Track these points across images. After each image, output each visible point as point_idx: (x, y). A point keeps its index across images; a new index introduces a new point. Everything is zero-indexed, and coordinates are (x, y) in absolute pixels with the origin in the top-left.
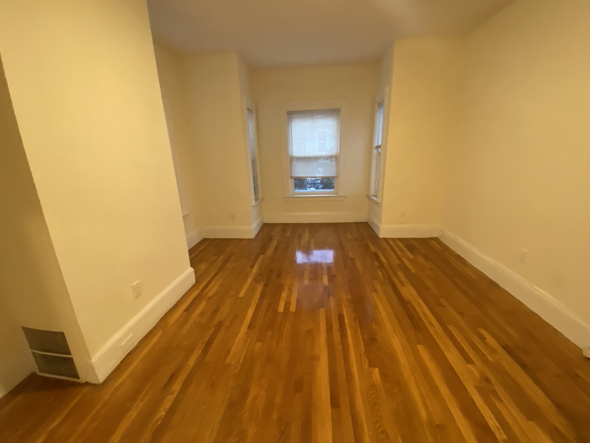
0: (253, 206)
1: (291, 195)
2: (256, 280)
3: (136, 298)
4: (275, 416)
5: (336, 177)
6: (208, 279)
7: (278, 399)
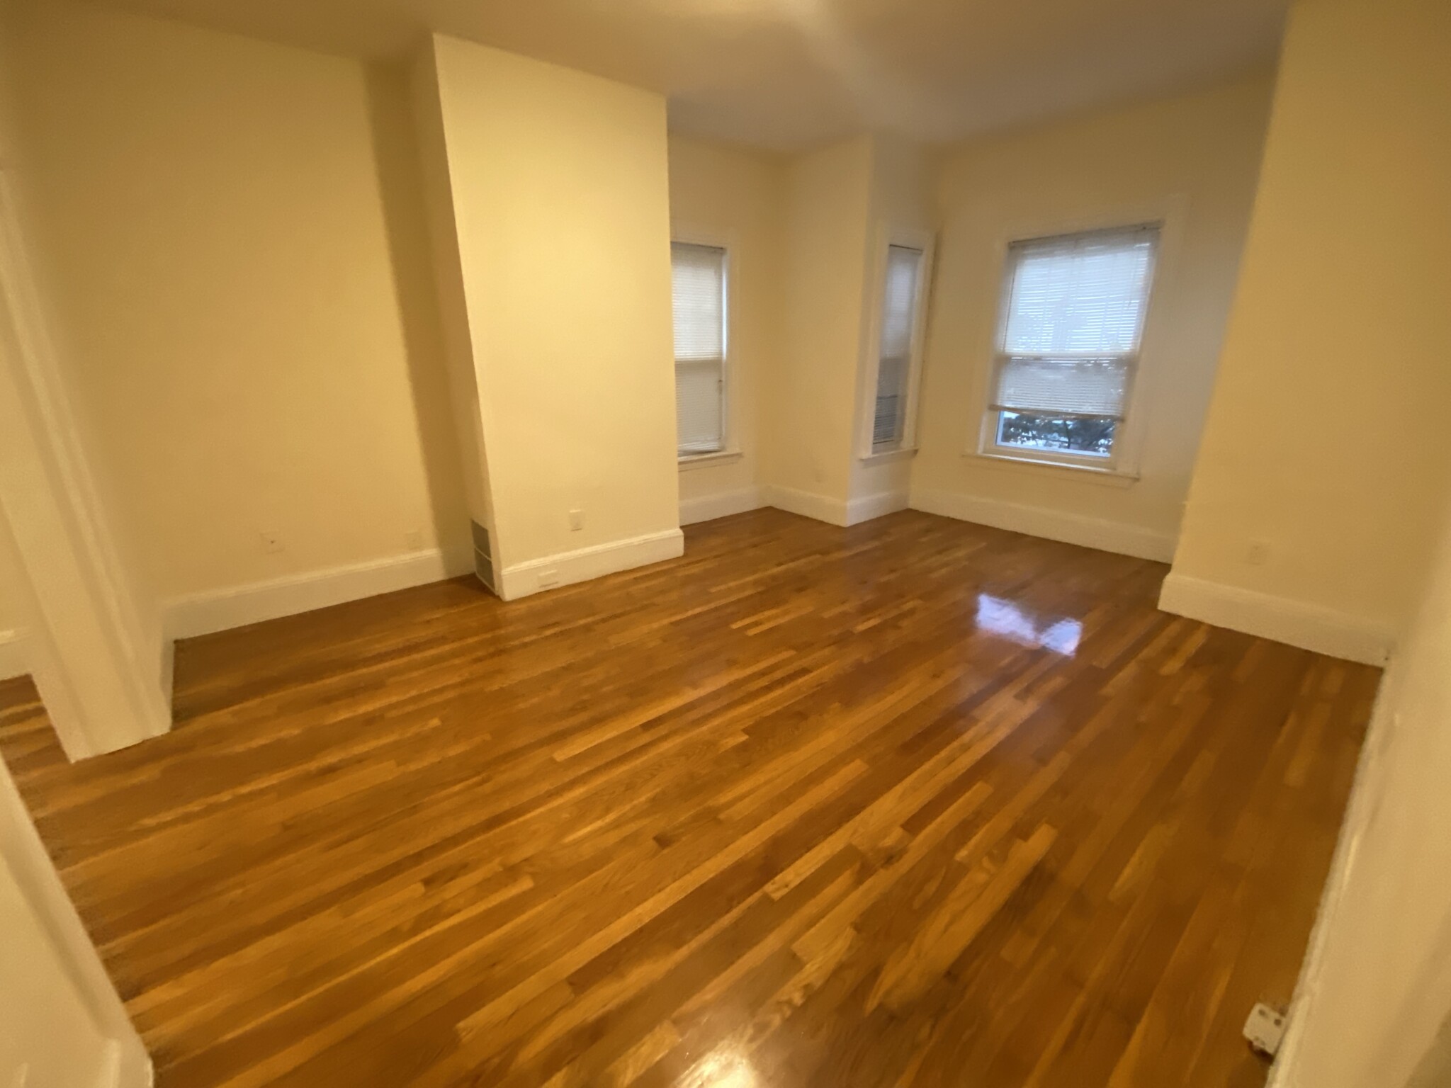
0: (862, 460)
1: (984, 452)
2: (756, 583)
3: (573, 530)
4: (586, 697)
5: (1121, 420)
6: (701, 558)
7: (605, 689)
